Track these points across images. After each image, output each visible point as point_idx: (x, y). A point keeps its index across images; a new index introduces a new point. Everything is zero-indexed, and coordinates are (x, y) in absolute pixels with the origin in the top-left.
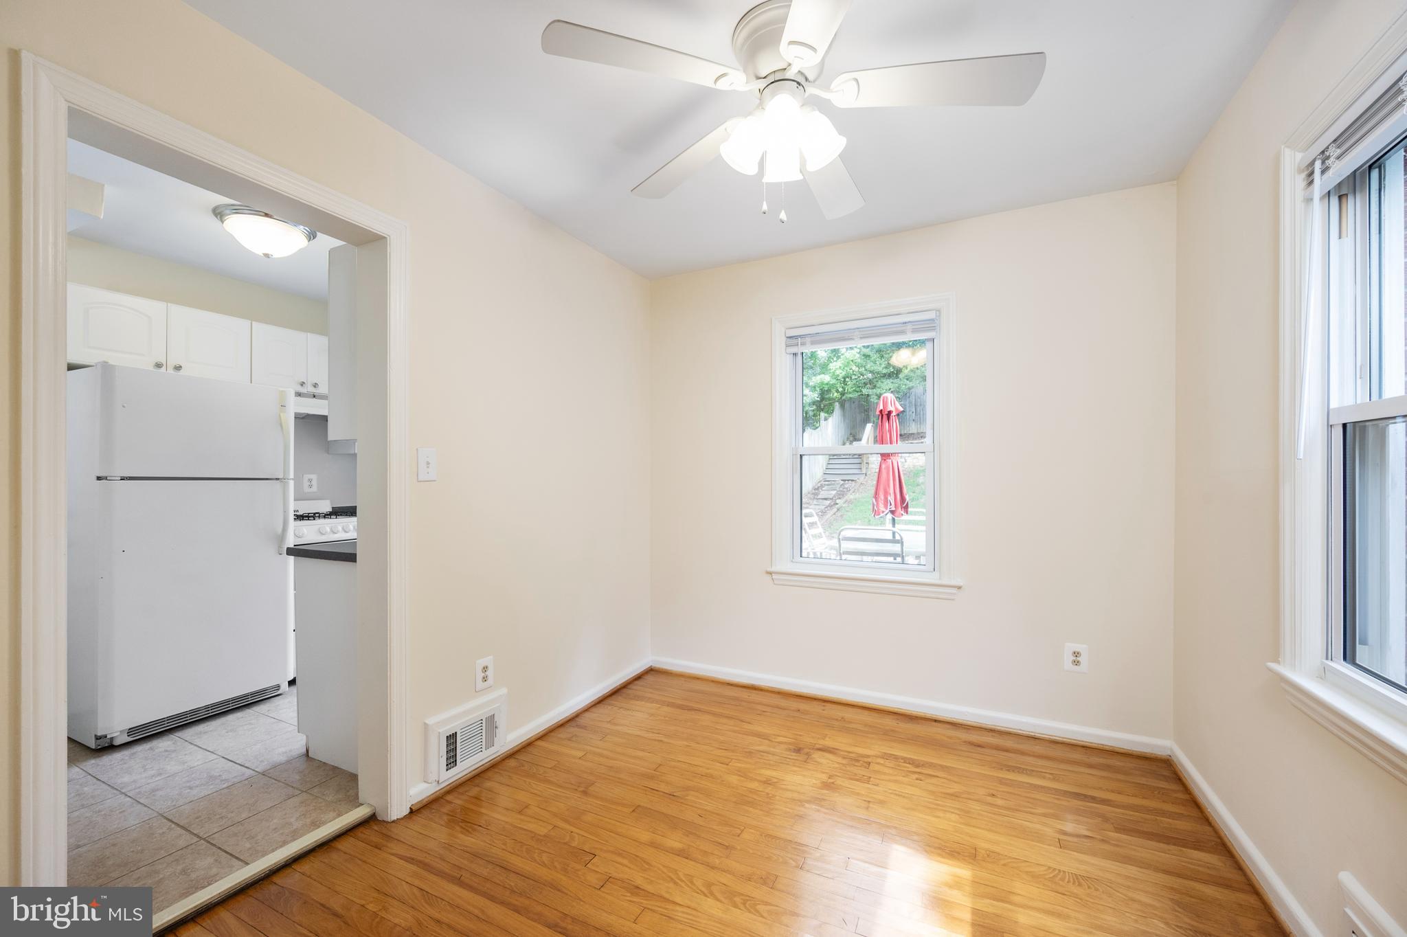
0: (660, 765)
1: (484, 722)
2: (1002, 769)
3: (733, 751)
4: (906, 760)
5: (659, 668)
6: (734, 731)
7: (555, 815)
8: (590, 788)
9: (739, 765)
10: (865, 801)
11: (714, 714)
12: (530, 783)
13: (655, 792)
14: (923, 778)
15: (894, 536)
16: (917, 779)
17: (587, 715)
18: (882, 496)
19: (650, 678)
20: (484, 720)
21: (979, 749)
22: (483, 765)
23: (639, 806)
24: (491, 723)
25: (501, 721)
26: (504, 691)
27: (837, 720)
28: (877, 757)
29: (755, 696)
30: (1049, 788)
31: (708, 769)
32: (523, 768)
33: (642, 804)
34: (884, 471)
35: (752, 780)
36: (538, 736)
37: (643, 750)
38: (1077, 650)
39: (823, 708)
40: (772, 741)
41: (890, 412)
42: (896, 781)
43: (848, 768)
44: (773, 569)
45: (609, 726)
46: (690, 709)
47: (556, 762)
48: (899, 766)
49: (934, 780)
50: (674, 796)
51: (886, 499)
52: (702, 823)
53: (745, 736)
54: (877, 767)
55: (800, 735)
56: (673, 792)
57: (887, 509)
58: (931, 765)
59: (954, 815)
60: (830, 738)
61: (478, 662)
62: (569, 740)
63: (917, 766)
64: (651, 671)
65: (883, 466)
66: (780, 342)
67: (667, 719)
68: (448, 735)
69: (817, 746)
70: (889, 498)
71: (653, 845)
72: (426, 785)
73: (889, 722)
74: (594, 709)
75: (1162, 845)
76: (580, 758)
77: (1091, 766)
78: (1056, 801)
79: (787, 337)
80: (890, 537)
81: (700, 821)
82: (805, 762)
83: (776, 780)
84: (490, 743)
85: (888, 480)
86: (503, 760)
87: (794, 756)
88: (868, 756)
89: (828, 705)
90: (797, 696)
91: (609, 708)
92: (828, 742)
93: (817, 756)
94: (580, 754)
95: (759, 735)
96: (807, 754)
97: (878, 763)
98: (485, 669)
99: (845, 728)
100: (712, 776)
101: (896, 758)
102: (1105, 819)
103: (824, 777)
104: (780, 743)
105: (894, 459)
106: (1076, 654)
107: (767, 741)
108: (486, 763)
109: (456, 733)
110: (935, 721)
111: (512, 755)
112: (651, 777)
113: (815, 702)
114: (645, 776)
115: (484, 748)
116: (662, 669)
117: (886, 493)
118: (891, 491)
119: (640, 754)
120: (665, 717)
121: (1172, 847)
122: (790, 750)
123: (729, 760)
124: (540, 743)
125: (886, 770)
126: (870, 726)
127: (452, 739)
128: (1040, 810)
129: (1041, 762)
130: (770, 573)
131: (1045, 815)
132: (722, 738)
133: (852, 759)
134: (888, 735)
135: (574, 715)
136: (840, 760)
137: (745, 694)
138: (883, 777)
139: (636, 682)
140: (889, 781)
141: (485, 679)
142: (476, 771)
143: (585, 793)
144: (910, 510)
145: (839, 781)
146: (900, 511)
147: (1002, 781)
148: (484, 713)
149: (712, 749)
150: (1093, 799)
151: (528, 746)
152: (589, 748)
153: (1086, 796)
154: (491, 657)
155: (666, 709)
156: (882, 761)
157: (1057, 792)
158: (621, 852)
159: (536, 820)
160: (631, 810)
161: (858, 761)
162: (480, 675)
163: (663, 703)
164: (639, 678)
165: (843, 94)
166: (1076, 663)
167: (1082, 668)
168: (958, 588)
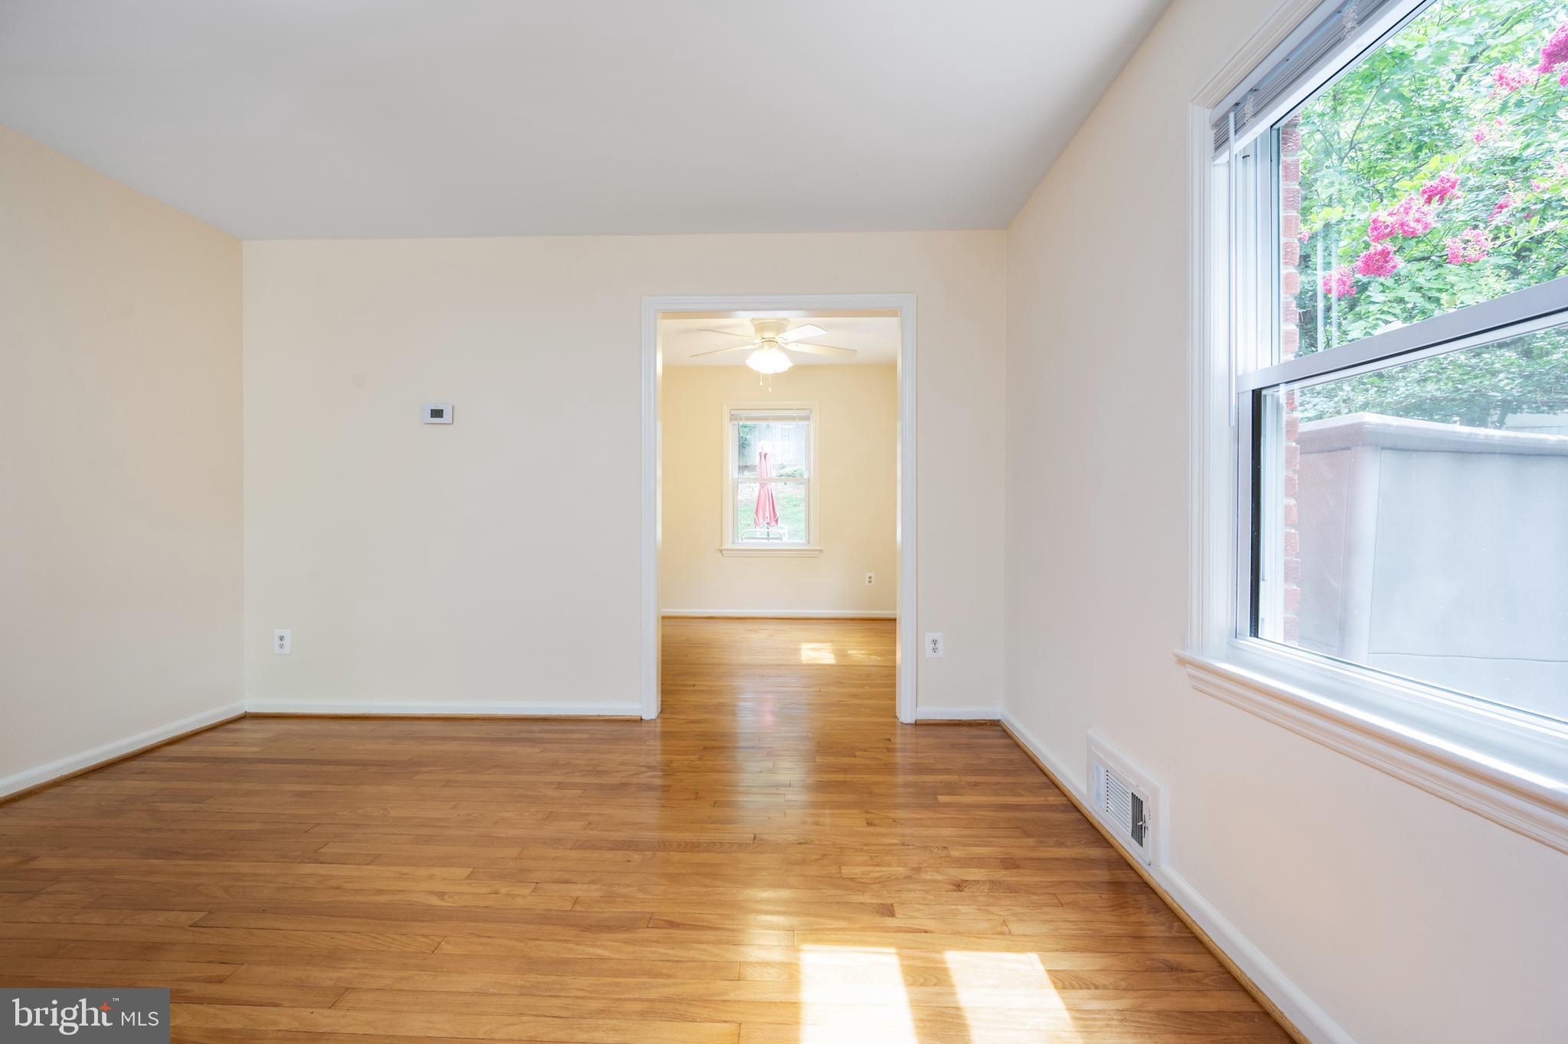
15: (768, 536)
18: (761, 513)
34: (762, 495)
41: (766, 454)
44: (722, 546)
51: (764, 514)
57: (764, 522)
65: (762, 492)
66: (726, 417)
70: (767, 514)
106: (870, 578)
117: (764, 511)
118: (768, 510)
130: (721, 551)
146: (773, 523)
166: (870, 582)
167: (872, 584)
168: (820, 551)
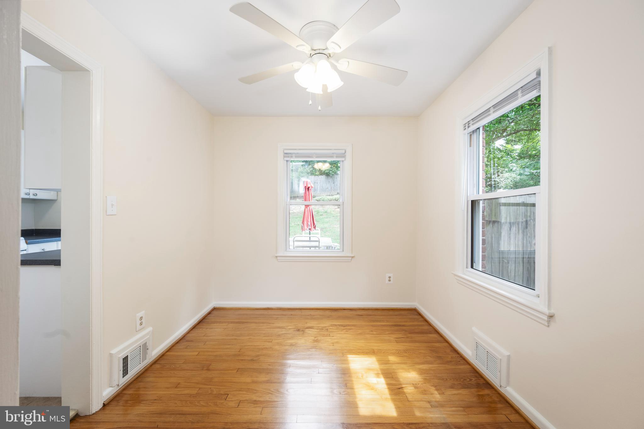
0: (240, 349)
1: (141, 347)
2: (371, 322)
3: (271, 336)
4: (340, 325)
5: (219, 307)
6: (268, 328)
7: (197, 383)
8: (210, 367)
9: (277, 341)
10: (331, 343)
11: (256, 323)
12: (174, 373)
13: (243, 361)
14: (348, 330)
15: (310, 239)
16: (346, 331)
17: (188, 335)
18: (305, 222)
19: (215, 312)
20: (141, 346)
21: (362, 316)
22: (141, 371)
23: (239, 368)
24: (145, 348)
25: (149, 345)
26: (150, 329)
27: (308, 315)
28: (329, 326)
29: (270, 312)
30: (387, 325)
31: (264, 346)
32: (166, 367)
33: (240, 368)
34: (306, 212)
35: (285, 345)
36: (167, 350)
37: (229, 345)
38: (390, 276)
39: (301, 312)
40: (286, 329)
41: (309, 187)
42: (339, 334)
43: (320, 333)
44: (277, 255)
45: (205, 338)
46: (243, 323)
47: (184, 360)
48: (338, 328)
49: (351, 330)
50: (253, 360)
51: (307, 224)
52: (271, 368)
53: (274, 329)
54: (330, 330)
55: (297, 324)
56: (253, 359)
57: (308, 228)
58: (349, 325)
59: (363, 341)
60: (309, 323)
61: (137, 315)
62: (186, 348)
63: (344, 327)
64: (215, 309)
65: (306, 210)
66: (281, 155)
67: (234, 329)
68: (124, 358)
69: (305, 327)
70: (309, 223)
71: (254, 382)
72: (111, 389)
73: (328, 313)
74: (192, 332)
75: (422, 335)
76: (197, 355)
77: (396, 315)
78: (390, 329)
79: (284, 153)
80: (309, 239)
81: (270, 367)
82: (303, 334)
83: (295, 344)
84: (144, 358)
85: (308, 216)
86: (151, 366)
87: (298, 333)
88: (326, 327)
89: (302, 310)
90: (289, 309)
91: (201, 329)
92: (309, 325)
93: (307, 331)
94: (197, 353)
95: (279, 328)
96: (302, 331)
97: (330, 329)
98: (141, 318)
99: (313, 318)
100: (267, 348)
101: (336, 325)
102: (405, 331)
103: (313, 338)
104: (290, 329)
105: (311, 207)
106: (390, 277)
107: (284, 329)
108: (142, 369)
109: (128, 356)
110: (344, 309)
111: (155, 362)
112: (239, 355)
113: (297, 310)
114: (235, 355)
115: (141, 362)
116: (221, 307)
117: (307, 221)
118: (310, 221)
119: (229, 346)
120: (232, 328)
121: (425, 335)
122: (295, 331)
123: (271, 340)
124: (168, 353)
125: (334, 330)
126: (322, 316)
127: (125, 360)
128: (387, 333)
129: (382, 317)
130: (277, 257)
131: (389, 334)
132: (264, 332)
133: (320, 329)
134: (329, 317)
135: (183, 336)
136: (316, 330)
137: (265, 312)
138: (334, 333)
139: (209, 316)
140: (337, 334)
141: (141, 324)
142: (138, 375)
143: (208, 370)
144: (316, 228)
145: (319, 338)
146: (313, 229)
147: (373, 326)
148: (140, 343)
149: (261, 337)
150: (400, 325)
151: (162, 356)
152: (199, 350)
153: (398, 325)
154: (144, 312)
155: (232, 325)
156: (331, 327)
157: (390, 326)
158: (240, 389)
159: (188, 388)
160: (236, 371)
161: (323, 329)
162: (138, 322)
163: (229, 323)
164: (209, 313)
165: (343, 65)
166: (390, 280)
167: (391, 282)
168: (353, 257)
